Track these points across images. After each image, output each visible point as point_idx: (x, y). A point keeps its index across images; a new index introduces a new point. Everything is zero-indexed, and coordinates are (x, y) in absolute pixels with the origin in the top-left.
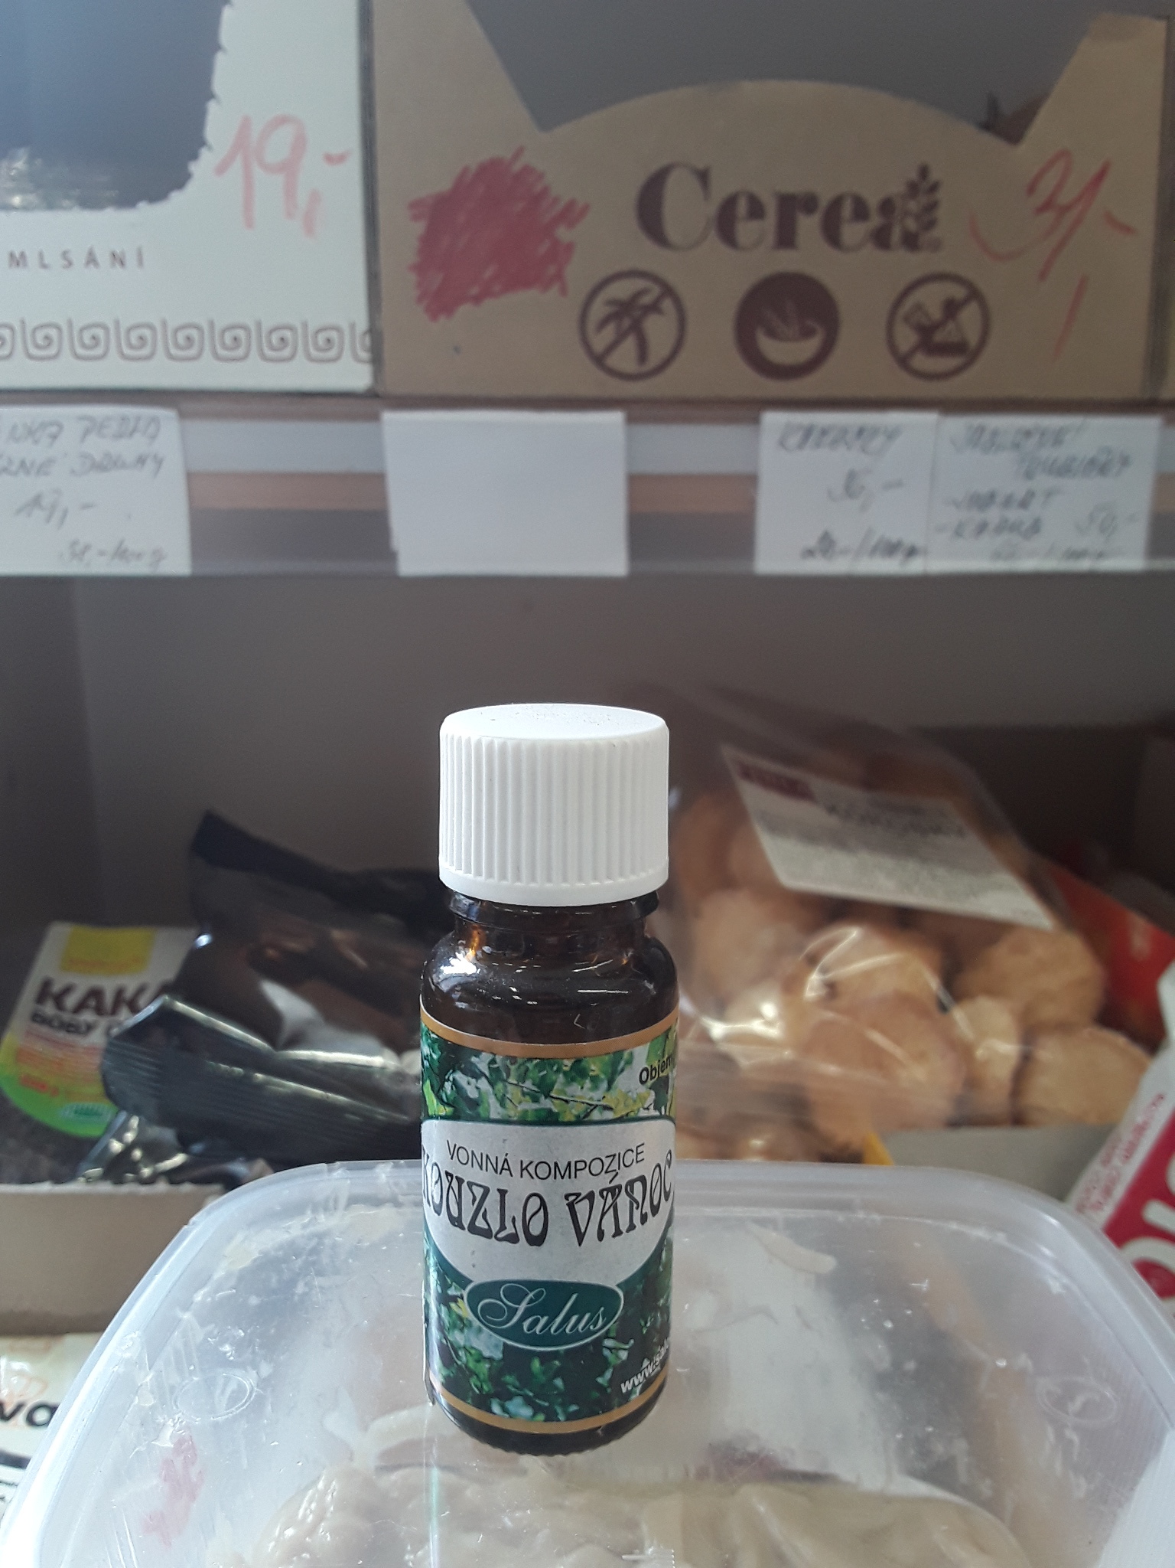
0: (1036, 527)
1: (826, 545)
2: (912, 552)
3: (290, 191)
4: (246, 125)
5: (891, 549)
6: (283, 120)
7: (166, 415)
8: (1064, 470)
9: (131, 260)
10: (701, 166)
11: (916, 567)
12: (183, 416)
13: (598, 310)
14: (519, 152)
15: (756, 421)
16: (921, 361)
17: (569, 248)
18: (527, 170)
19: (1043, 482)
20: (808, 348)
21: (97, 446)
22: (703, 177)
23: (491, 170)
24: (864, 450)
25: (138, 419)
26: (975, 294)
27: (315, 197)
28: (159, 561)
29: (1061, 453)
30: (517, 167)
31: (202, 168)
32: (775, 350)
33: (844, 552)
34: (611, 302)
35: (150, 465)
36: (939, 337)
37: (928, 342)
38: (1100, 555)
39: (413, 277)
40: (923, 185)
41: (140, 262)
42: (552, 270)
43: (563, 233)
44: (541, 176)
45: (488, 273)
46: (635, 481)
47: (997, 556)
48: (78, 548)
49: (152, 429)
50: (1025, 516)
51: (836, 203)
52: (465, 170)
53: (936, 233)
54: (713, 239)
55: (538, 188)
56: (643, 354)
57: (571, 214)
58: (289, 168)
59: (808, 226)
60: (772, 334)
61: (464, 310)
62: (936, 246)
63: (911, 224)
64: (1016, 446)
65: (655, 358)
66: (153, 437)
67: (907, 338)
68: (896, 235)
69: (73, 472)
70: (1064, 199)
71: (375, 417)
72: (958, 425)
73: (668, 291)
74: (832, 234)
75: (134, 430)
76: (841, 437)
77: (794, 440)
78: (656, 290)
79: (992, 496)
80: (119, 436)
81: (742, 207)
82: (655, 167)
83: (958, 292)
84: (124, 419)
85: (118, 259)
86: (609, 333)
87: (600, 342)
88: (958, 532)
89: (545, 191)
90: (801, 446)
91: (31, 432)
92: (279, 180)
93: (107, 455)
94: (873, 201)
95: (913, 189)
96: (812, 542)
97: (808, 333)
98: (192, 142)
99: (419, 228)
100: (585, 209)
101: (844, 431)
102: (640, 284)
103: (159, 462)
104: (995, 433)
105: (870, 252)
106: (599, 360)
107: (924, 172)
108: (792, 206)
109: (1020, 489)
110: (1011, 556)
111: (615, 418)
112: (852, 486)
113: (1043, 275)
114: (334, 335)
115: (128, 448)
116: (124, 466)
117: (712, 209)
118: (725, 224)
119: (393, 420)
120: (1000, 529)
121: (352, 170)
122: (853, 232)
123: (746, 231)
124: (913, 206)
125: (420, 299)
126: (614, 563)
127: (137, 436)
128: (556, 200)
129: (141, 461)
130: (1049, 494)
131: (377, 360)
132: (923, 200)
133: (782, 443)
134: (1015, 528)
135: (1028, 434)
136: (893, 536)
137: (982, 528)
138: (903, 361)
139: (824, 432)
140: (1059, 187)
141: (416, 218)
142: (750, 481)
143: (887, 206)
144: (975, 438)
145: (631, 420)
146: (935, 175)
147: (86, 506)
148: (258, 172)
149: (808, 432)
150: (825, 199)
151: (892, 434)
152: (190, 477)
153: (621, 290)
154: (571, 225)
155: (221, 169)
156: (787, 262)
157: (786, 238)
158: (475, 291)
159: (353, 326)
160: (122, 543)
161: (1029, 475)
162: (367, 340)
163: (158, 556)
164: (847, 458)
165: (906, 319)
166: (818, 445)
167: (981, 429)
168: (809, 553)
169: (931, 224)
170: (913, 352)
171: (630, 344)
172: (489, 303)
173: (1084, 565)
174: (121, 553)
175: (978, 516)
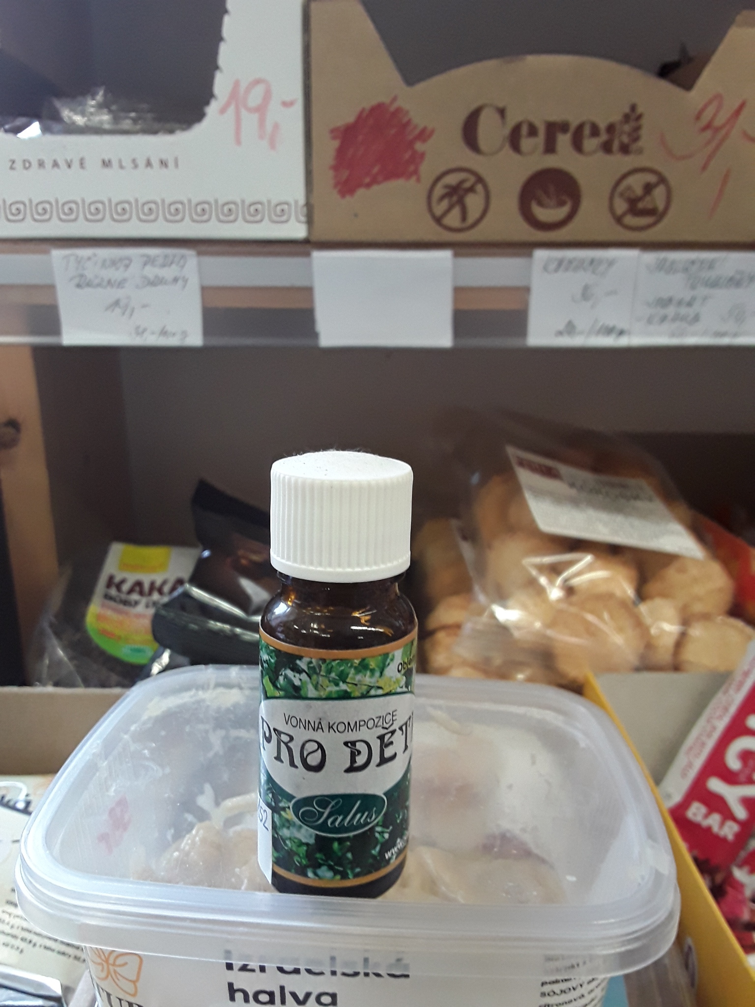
0: (696, 318)
1: (570, 329)
2: (621, 333)
3: (262, 122)
4: (237, 84)
5: (609, 331)
6: (257, 82)
7: (189, 254)
8: (714, 284)
9: (171, 164)
10: (501, 105)
11: (623, 342)
12: (200, 254)
13: (439, 191)
14: (394, 99)
15: (530, 255)
16: (630, 220)
17: (422, 156)
18: (398, 110)
19: (702, 291)
20: (561, 213)
21: (151, 272)
22: (502, 112)
23: (378, 110)
24: (594, 272)
25: (174, 256)
26: (662, 180)
27: (276, 126)
28: (185, 337)
29: (713, 274)
30: (392, 108)
31: (212, 110)
32: (543, 214)
33: (581, 333)
34: (447, 186)
35: (180, 282)
36: (640, 205)
37: (634, 208)
38: (735, 335)
39: (331, 173)
40: (633, 116)
41: (177, 165)
42: (412, 168)
43: (419, 146)
44: (407, 112)
45: (376, 170)
46: (459, 291)
47: (673, 335)
48: (141, 330)
49: (182, 261)
50: (691, 312)
51: (580, 127)
52: (363, 110)
53: (640, 144)
54: (507, 150)
55: (405, 120)
56: (464, 218)
57: (424, 135)
58: (261, 110)
59: (564, 140)
60: (541, 204)
61: (361, 192)
62: (640, 151)
63: (625, 139)
64: (686, 270)
65: (471, 220)
66: (183, 267)
67: (621, 206)
68: (616, 145)
69: (137, 287)
70: (718, 122)
71: (308, 255)
72: (650, 257)
73: (480, 180)
74: (577, 144)
75: (172, 263)
76: (580, 265)
77: (553, 266)
78: (472, 179)
79: (670, 300)
80: (163, 266)
81: (524, 130)
82: (473, 107)
83: (651, 178)
84: (166, 256)
85: (164, 163)
86: (445, 204)
87: (439, 209)
88: (650, 321)
89: (409, 122)
90: (556, 270)
91: (114, 263)
92: (255, 117)
93: (156, 277)
94: (602, 126)
95: (627, 118)
96: (561, 327)
97: (561, 204)
98: (207, 95)
99: (336, 144)
100: (432, 132)
101: (582, 261)
102: (462, 176)
103: (186, 281)
104: (673, 262)
105: (601, 155)
106: (438, 220)
107: (633, 108)
108: (554, 129)
109: (687, 295)
110: (682, 334)
111: (446, 255)
112: (586, 294)
113: (705, 168)
114: (285, 207)
115: (168, 273)
116: (166, 283)
117: (507, 131)
118: (514, 140)
119: (319, 256)
120: (674, 320)
121: (298, 110)
122: (590, 144)
123: (526, 143)
124: (627, 128)
125: (336, 185)
126: (444, 339)
127: (174, 266)
128: (415, 127)
129: (176, 280)
130: (705, 299)
131: (310, 221)
132: (633, 124)
133: (545, 268)
134: (683, 319)
135: (693, 262)
136: (611, 323)
137: (664, 319)
138: (619, 220)
139: (570, 262)
140: (715, 115)
141: (334, 138)
142: (527, 290)
143: (611, 128)
144: (661, 266)
145: (456, 255)
146: (640, 110)
147: (144, 306)
148: (244, 112)
149: (560, 262)
150: (574, 124)
151: (611, 263)
152: (204, 289)
153: (452, 180)
154: (424, 141)
155: (223, 111)
156: (551, 162)
157: (550, 147)
158: (367, 180)
159: (296, 202)
160: (164, 327)
161: (693, 287)
162: (305, 209)
163: (185, 334)
164: (583, 277)
165: (621, 195)
166: (567, 269)
167: (665, 260)
168: (560, 333)
169: (636, 139)
170: (624, 214)
171: (456, 212)
172: (375, 188)
173: (725, 341)
174: (164, 333)
175: (662, 312)
